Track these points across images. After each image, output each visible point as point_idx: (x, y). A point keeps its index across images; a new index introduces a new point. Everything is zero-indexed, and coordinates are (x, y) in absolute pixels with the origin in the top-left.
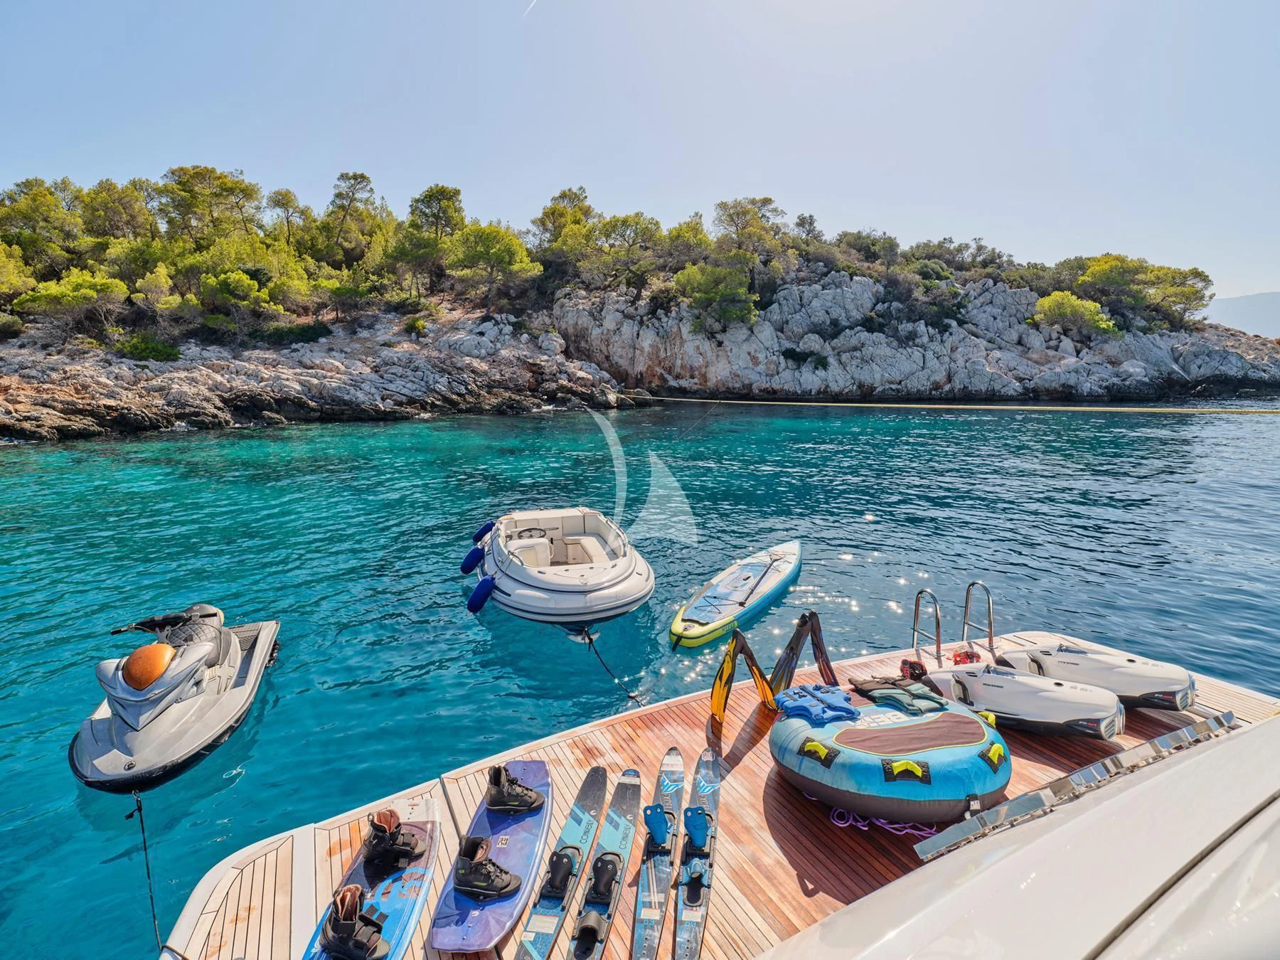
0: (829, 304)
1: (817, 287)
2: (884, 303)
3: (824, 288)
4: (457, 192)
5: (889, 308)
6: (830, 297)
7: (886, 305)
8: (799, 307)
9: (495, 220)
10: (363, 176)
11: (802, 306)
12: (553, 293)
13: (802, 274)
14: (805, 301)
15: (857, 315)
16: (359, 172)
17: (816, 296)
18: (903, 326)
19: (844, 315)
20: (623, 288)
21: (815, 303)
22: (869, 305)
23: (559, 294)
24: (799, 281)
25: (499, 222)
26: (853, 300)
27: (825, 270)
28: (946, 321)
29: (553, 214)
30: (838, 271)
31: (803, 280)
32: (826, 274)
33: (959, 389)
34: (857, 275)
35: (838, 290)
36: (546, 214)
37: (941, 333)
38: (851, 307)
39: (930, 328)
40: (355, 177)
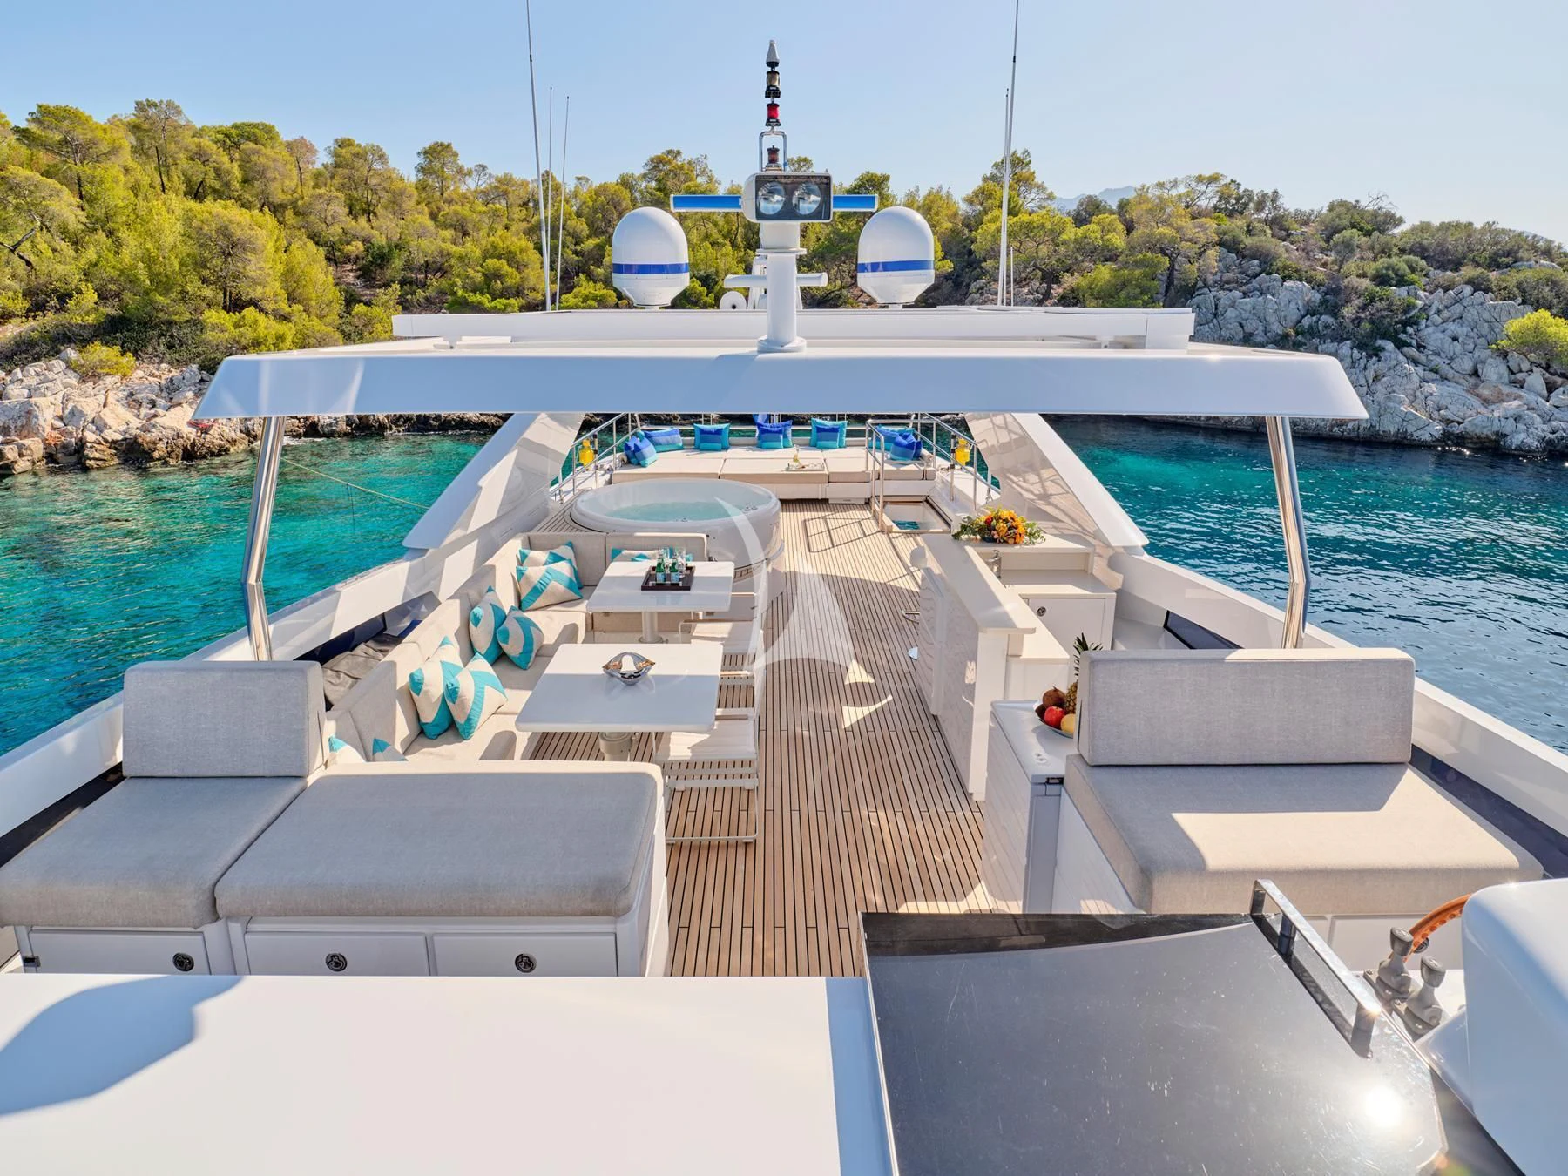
0: (1245, 315)
1: (1237, 294)
2: (1312, 315)
3: (1245, 295)
4: (886, 178)
5: (1317, 322)
6: (1249, 307)
7: (1314, 318)
8: (1210, 316)
9: (936, 187)
10: (805, 160)
11: (1215, 315)
12: (968, 285)
13: (1230, 275)
14: (1220, 309)
15: (1277, 328)
16: (802, 156)
17: (1233, 305)
18: (1325, 346)
19: (1261, 328)
20: (1036, 284)
21: (1231, 313)
22: (1295, 318)
23: (974, 286)
24: (1223, 285)
25: (941, 188)
26: (1275, 311)
27: (1258, 270)
28: (1379, 342)
29: (983, 193)
30: (1269, 274)
31: (1228, 283)
32: (1256, 275)
33: (1365, 428)
34: (1290, 278)
35: (1261, 298)
36: (976, 194)
37: (1369, 357)
38: (1272, 319)
39: (1355, 351)
40: (799, 161)
